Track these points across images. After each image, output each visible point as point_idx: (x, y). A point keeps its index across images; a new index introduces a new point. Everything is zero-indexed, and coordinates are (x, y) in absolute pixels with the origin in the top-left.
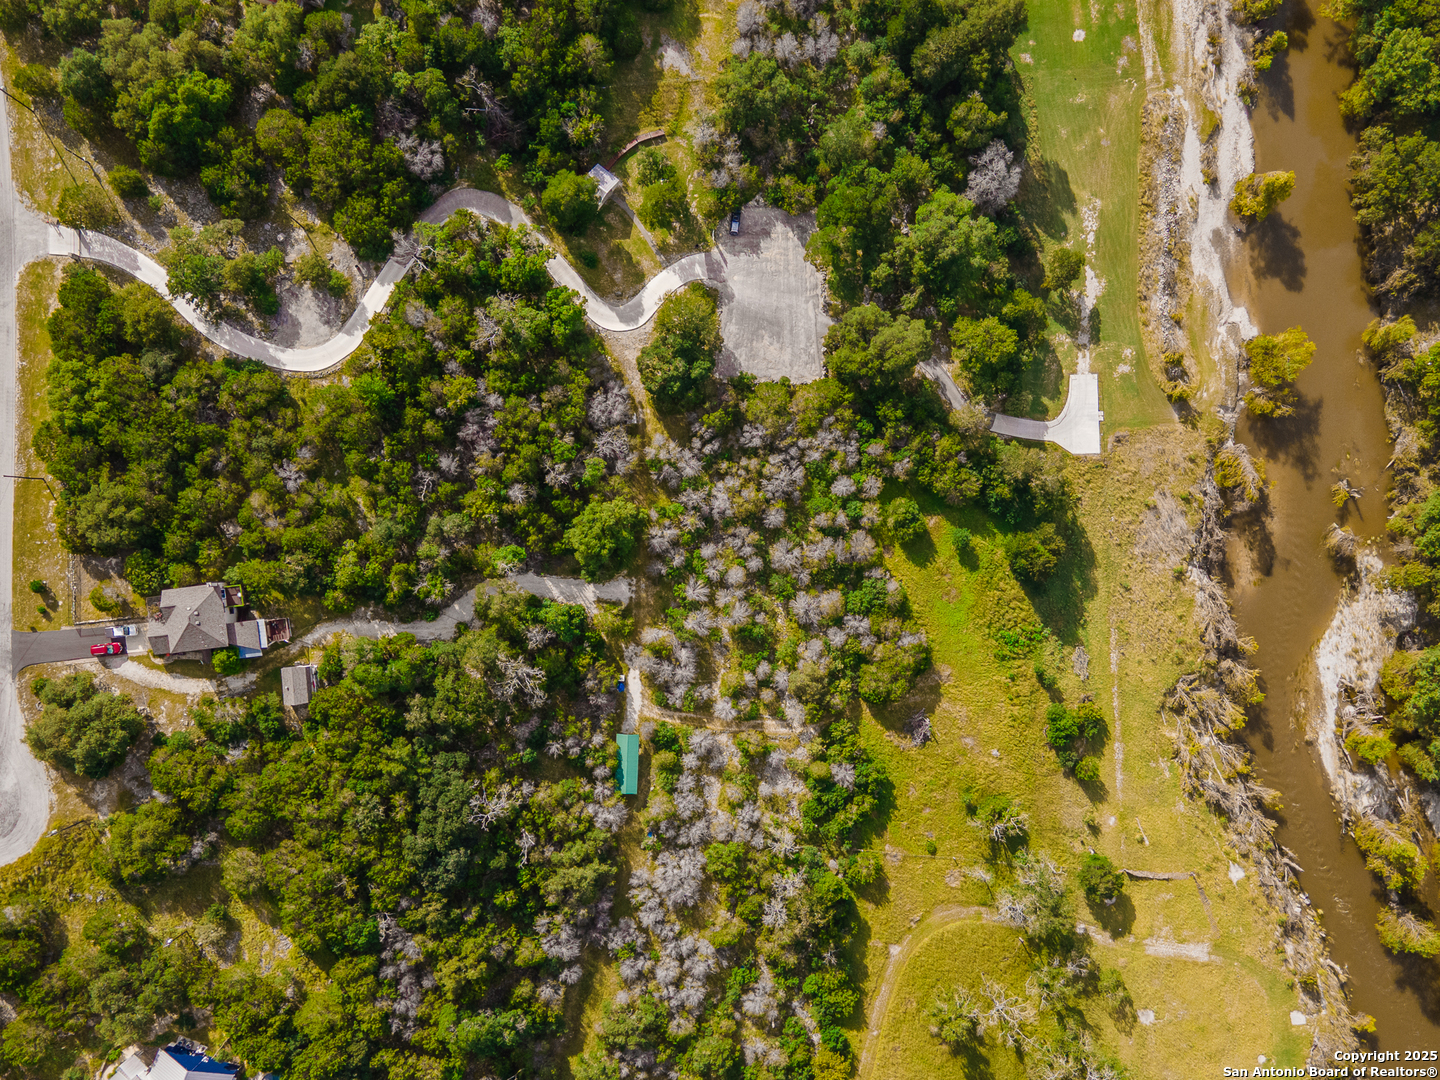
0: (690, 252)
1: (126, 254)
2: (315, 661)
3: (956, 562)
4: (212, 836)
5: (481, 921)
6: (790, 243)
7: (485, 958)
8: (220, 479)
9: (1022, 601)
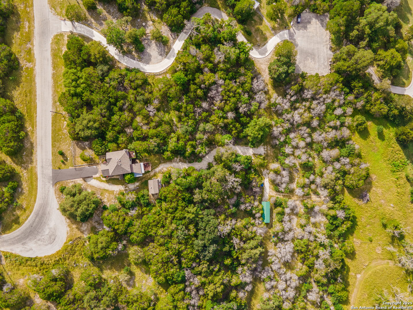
0: (283, 29)
1: (89, 31)
2: (160, 178)
3: (377, 138)
4: (124, 242)
5: (219, 270)
6: (318, 26)
7: (222, 284)
8: (126, 112)
9: (400, 151)
